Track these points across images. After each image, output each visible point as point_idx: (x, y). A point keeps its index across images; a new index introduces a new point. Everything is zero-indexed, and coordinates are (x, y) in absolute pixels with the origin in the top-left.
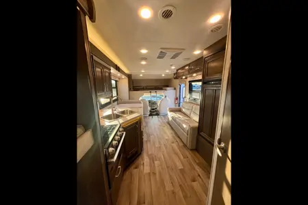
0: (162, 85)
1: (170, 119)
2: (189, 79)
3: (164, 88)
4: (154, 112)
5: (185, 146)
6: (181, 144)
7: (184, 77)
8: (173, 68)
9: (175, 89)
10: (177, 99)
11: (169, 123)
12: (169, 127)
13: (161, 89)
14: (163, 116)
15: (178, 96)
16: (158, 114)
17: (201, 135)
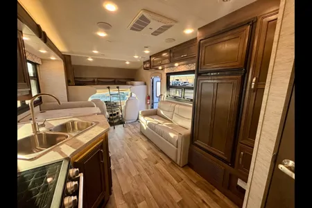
0: (126, 77)
1: (145, 127)
2: (167, 71)
3: (129, 82)
4: (115, 120)
5: (173, 163)
6: (168, 162)
7: (160, 68)
8: (147, 52)
9: (145, 84)
10: (149, 98)
11: (142, 133)
12: (145, 140)
13: (125, 83)
14: (132, 123)
15: (150, 94)
16: (121, 122)
17: (196, 145)
